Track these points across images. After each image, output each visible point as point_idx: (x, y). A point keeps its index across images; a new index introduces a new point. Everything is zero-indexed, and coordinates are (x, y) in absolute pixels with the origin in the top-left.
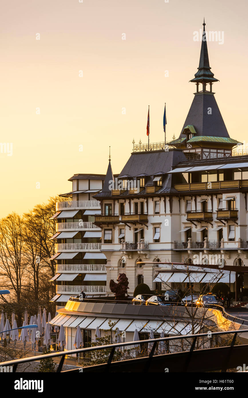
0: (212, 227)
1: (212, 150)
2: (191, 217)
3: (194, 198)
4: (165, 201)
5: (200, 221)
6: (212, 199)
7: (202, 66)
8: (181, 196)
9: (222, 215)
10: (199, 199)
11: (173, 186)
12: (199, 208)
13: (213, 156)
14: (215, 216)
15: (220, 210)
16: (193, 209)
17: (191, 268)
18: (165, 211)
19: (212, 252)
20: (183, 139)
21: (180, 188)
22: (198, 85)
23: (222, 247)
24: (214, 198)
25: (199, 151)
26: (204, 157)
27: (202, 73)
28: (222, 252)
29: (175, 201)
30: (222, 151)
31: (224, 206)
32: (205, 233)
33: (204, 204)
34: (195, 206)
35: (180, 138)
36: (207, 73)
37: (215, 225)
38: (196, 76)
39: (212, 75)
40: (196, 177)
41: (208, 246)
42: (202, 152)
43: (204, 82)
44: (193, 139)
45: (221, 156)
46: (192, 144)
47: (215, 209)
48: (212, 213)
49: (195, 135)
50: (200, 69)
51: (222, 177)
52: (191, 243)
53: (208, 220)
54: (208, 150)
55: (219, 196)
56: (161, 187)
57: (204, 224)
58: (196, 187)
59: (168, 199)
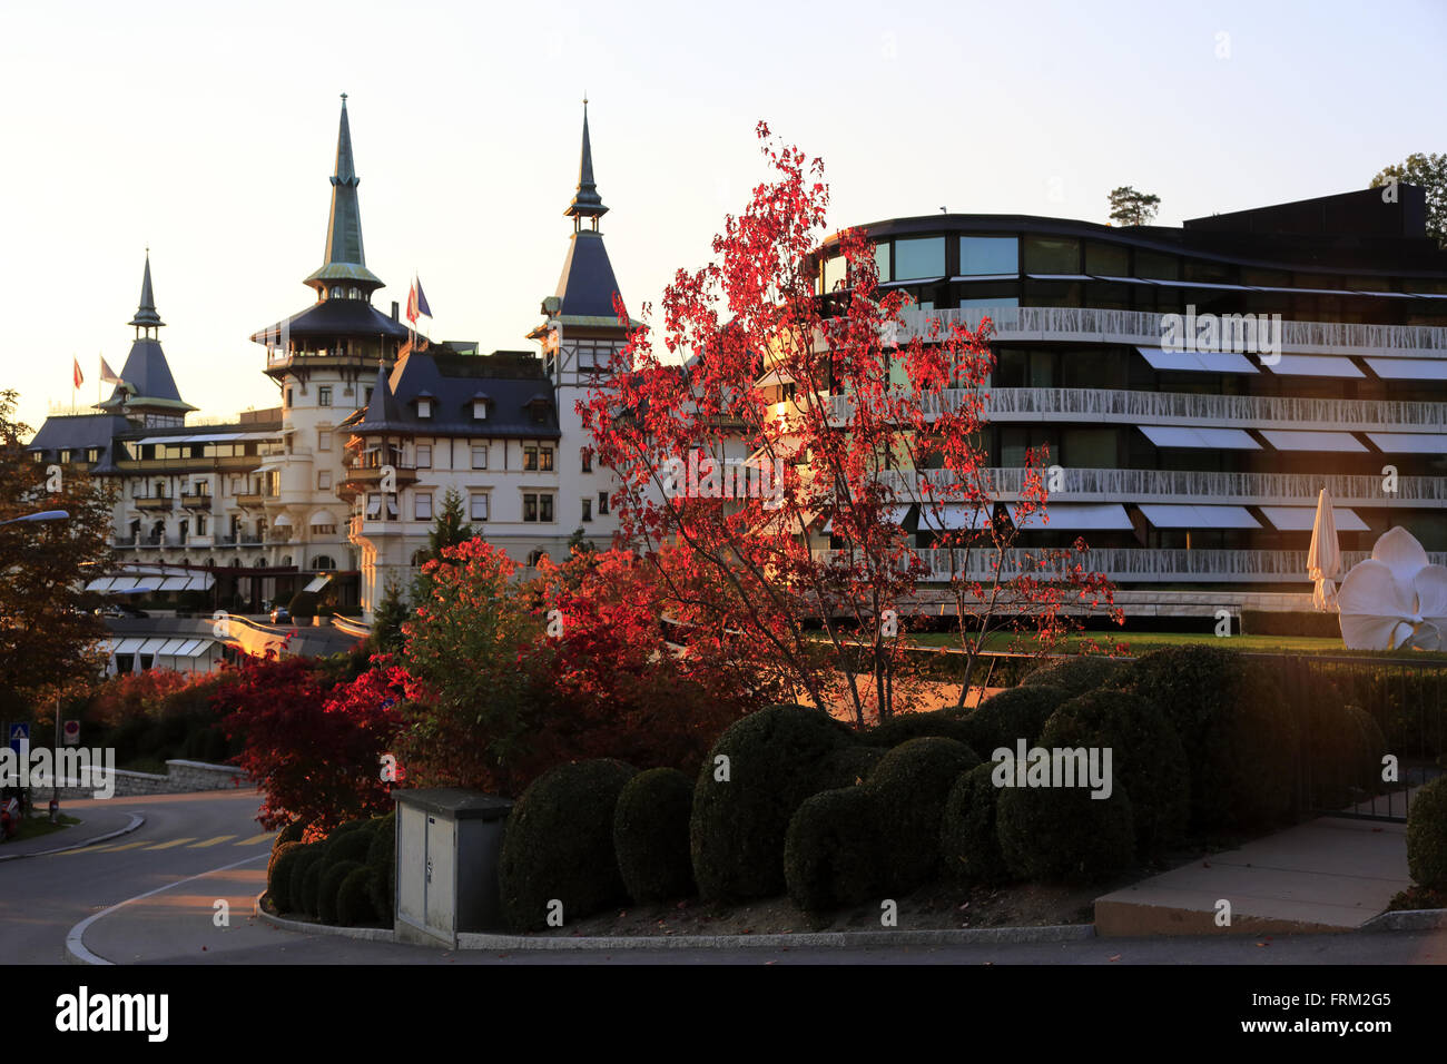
0: (172, 518)
1: (159, 417)
2: (141, 503)
3: (144, 480)
4: (102, 482)
5: (153, 509)
6: (172, 481)
7: (145, 305)
8: (126, 475)
9: (187, 501)
10: (152, 481)
11: (114, 463)
12: (153, 492)
13: (160, 424)
14: (177, 505)
15: (184, 495)
16: (144, 493)
17: (143, 570)
19: (172, 550)
20: (118, 401)
21: (124, 465)
22: (138, 329)
23: (187, 543)
24: (175, 479)
25: (140, 417)
26: (149, 426)
27: (145, 313)
28: (187, 550)
29: (117, 482)
30: (172, 418)
31: (192, 490)
32: (160, 526)
33: (159, 487)
34: (147, 489)
35: (113, 398)
36: (151, 314)
37: (176, 516)
38: (136, 317)
39: (158, 318)
40: (149, 451)
41: (166, 541)
42: (146, 419)
43: (147, 326)
44: (131, 401)
45: (170, 425)
46: (131, 407)
47: (177, 495)
48: (171, 499)
49: (134, 395)
50: (141, 309)
51: (187, 452)
52: (141, 539)
53: (167, 507)
54: (153, 417)
55: (182, 477)
56: (96, 464)
57: (160, 514)
58: (148, 465)
59: (106, 480)
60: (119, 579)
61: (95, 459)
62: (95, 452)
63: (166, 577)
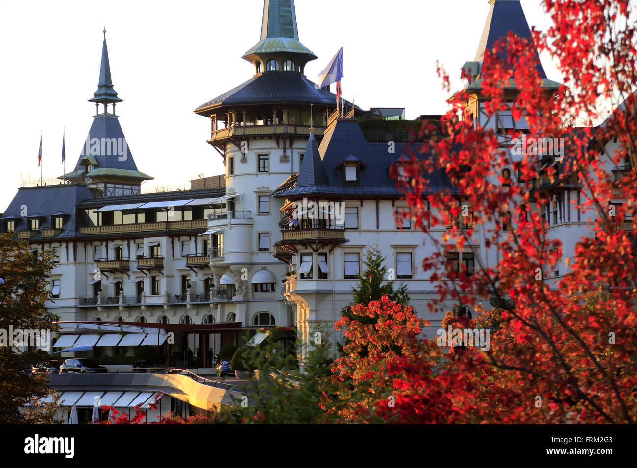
0: (129, 279)
1: (117, 186)
2: (102, 266)
3: (104, 244)
4: (67, 247)
5: (112, 271)
6: (129, 245)
7: (104, 83)
8: (88, 240)
9: (142, 263)
10: (111, 245)
11: (77, 229)
12: (112, 255)
13: (119, 193)
14: (134, 266)
15: (139, 258)
16: (104, 256)
17: (103, 328)
18: (68, 260)
19: (129, 308)
20: (81, 172)
21: (86, 231)
22: (97, 105)
23: (142, 302)
24: (132, 242)
25: (101, 186)
26: (109, 195)
27: (103, 91)
28: (143, 308)
29: (80, 247)
30: (129, 187)
31: (146, 252)
32: (118, 287)
33: (118, 250)
34: (107, 252)
35: (76, 170)
36: (109, 91)
37: (133, 276)
38: (95, 95)
39: (115, 95)
40: (108, 218)
41: (124, 302)
42: (106, 188)
43: (106, 102)
44: (93, 172)
45: (127, 193)
46: (94, 178)
47: (133, 258)
48: (128, 261)
49: (96, 167)
50: (100, 86)
51: (142, 218)
52: (102, 298)
53: (124, 269)
54: (113, 186)
55: (138, 241)
56: (62, 230)
57: (118, 275)
58: (107, 230)
59: (71, 245)
60: (82, 336)
61: (61, 225)
62: (61, 219)
63: (124, 334)
